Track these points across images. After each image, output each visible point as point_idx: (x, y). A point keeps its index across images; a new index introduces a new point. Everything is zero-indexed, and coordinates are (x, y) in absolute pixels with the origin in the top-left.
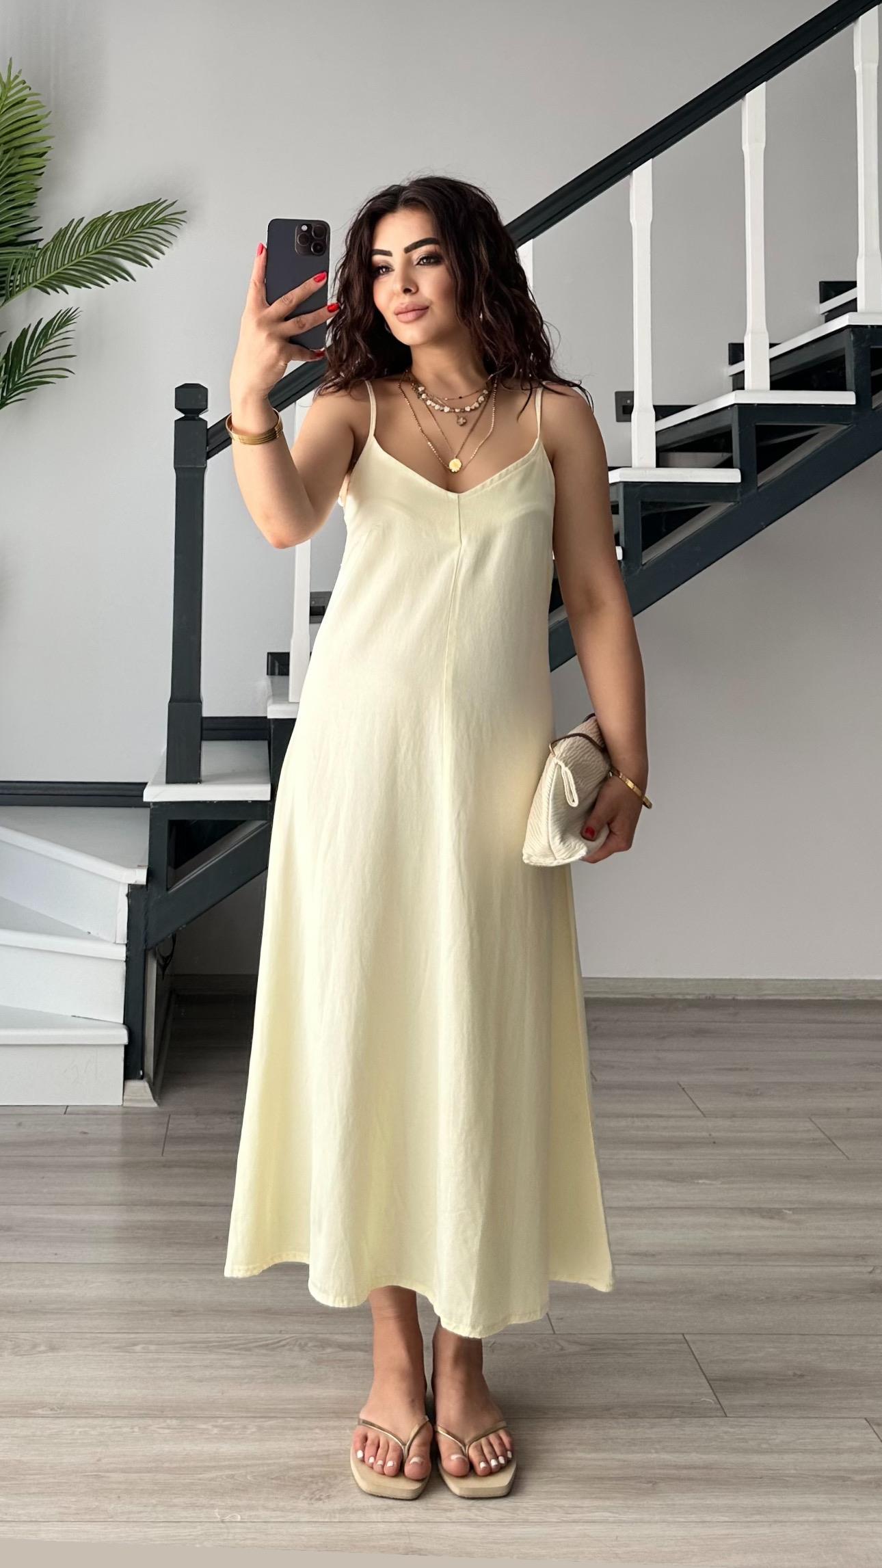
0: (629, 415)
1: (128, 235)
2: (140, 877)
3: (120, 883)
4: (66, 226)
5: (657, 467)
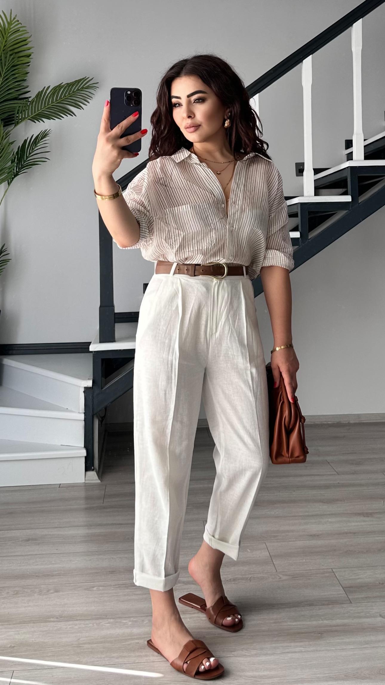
0: (302, 173)
1: (72, 94)
2: (89, 383)
3: (80, 386)
4: (42, 90)
5: (315, 195)
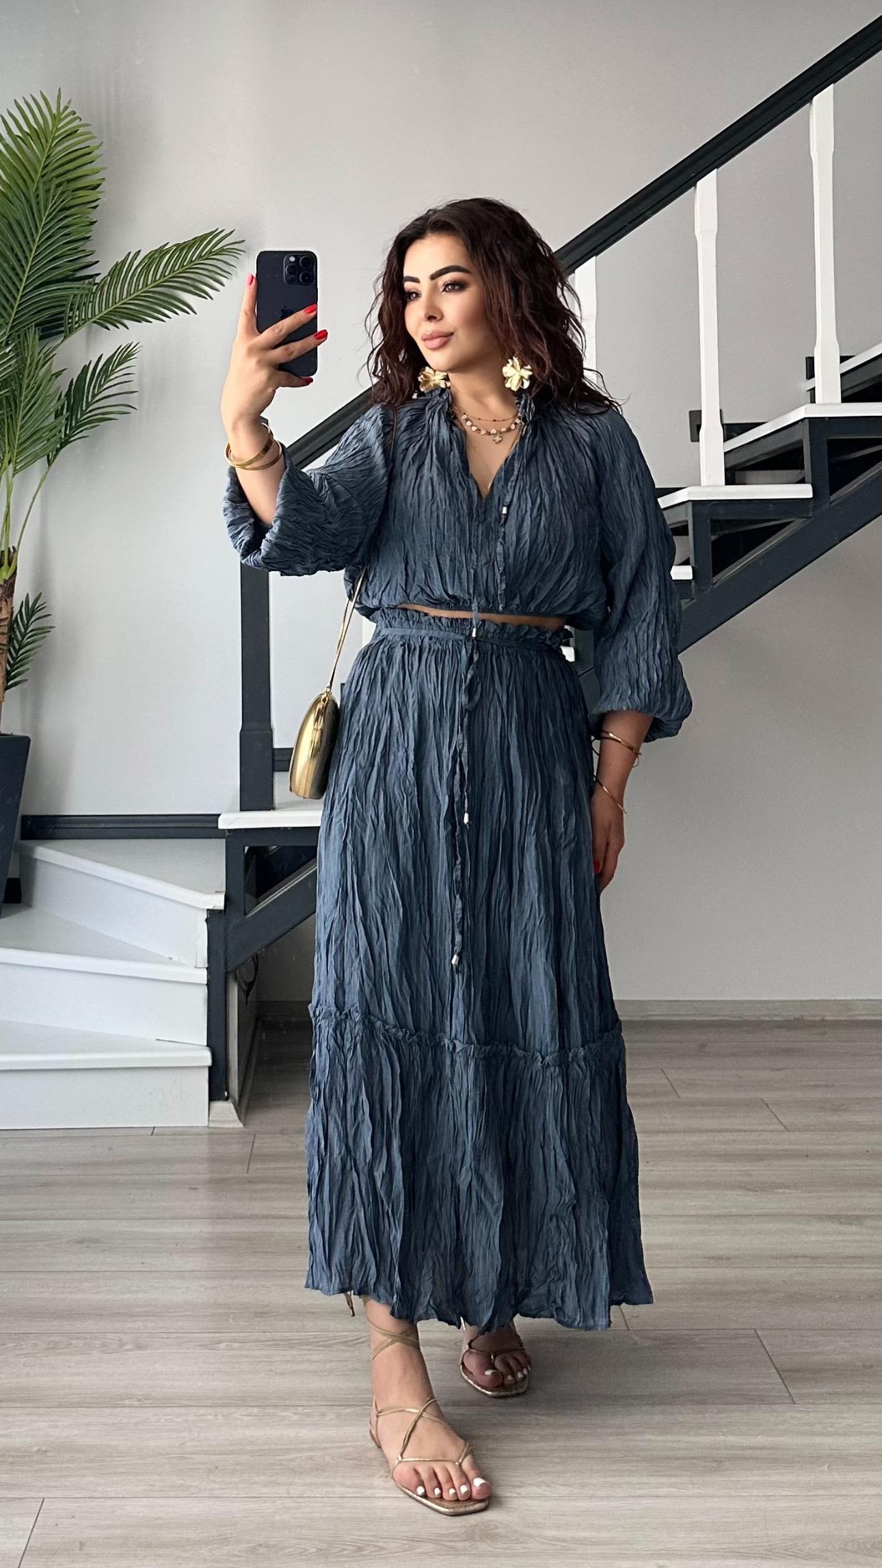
0: (698, 434)
1: (187, 267)
2: (218, 902)
3: (197, 907)
4: (123, 259)
5: (726, 482)
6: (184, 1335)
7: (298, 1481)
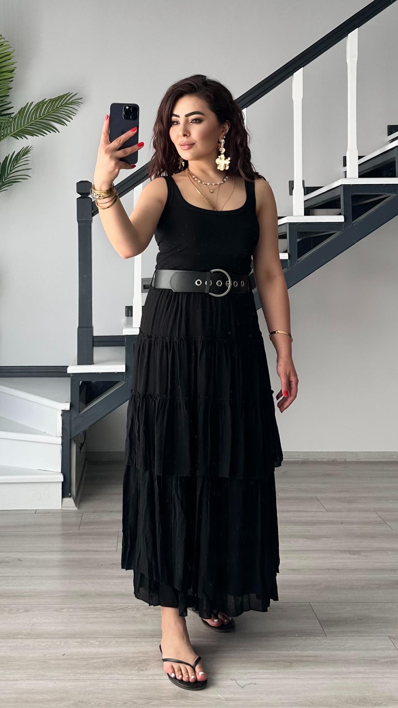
1: (55, 110)
2: (67, 407)
3: (57, 409)
4: (25, 106)
5: (305, 216)
6: (47, 605)
7: (98, 672)
